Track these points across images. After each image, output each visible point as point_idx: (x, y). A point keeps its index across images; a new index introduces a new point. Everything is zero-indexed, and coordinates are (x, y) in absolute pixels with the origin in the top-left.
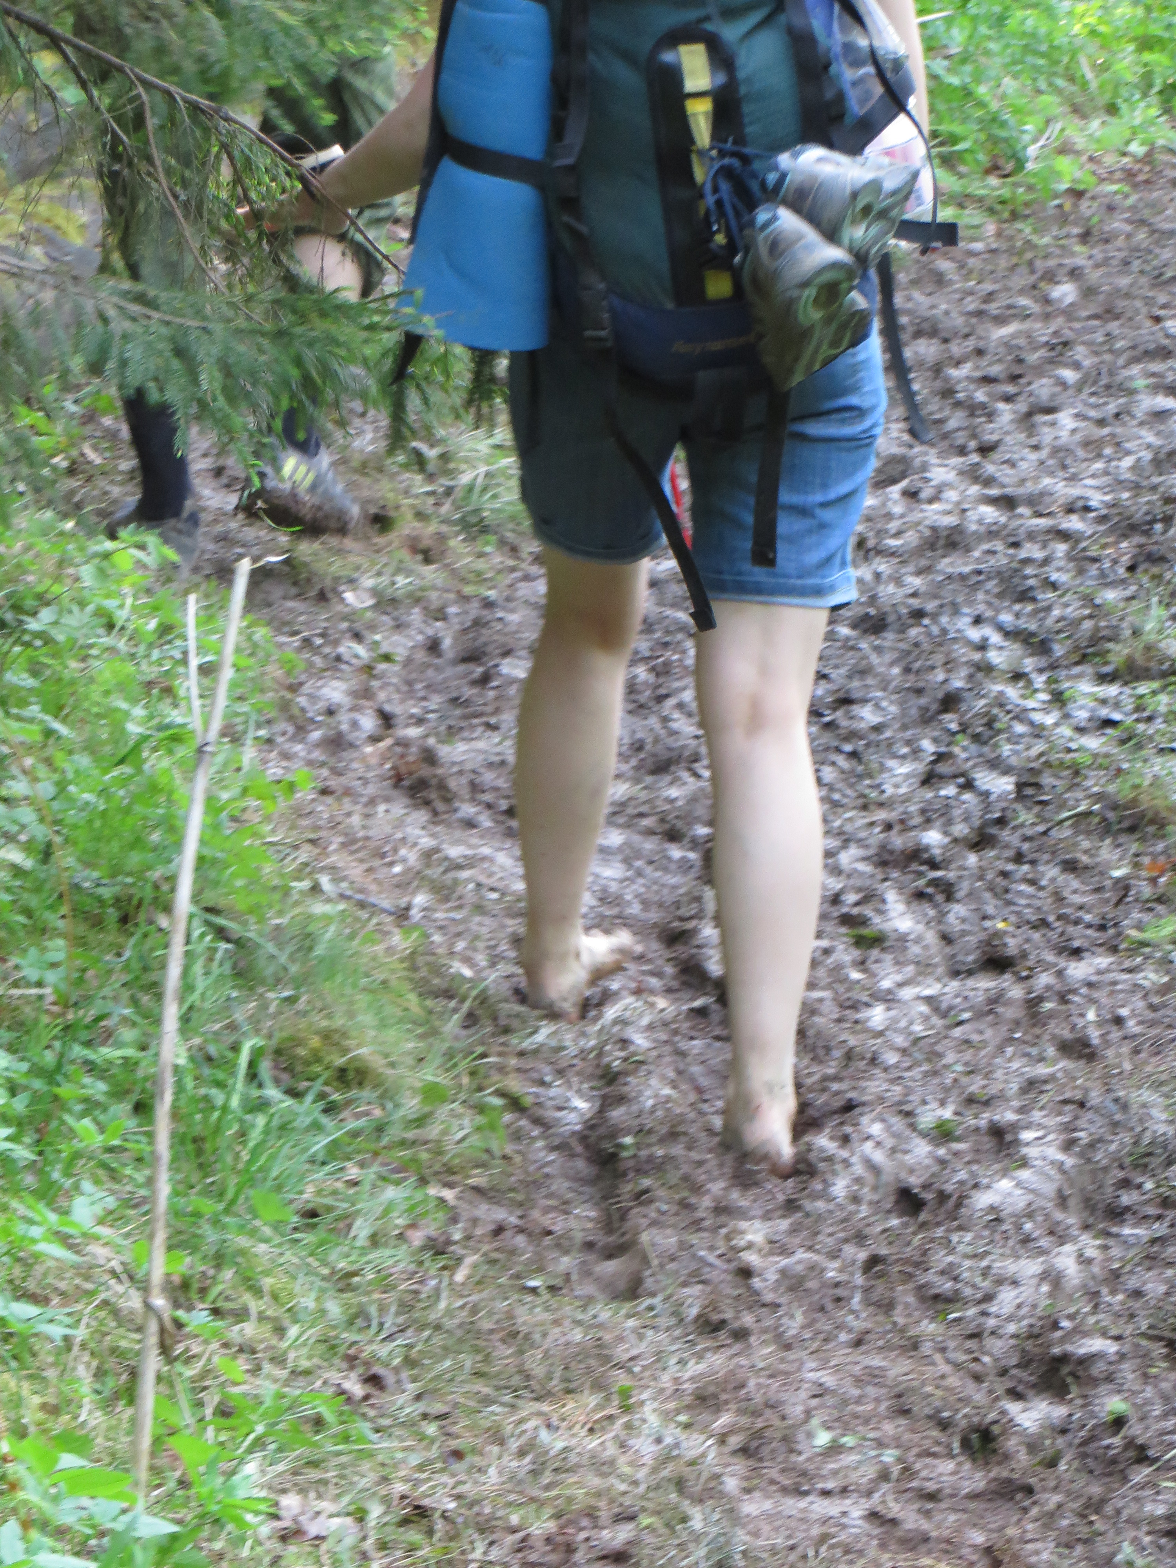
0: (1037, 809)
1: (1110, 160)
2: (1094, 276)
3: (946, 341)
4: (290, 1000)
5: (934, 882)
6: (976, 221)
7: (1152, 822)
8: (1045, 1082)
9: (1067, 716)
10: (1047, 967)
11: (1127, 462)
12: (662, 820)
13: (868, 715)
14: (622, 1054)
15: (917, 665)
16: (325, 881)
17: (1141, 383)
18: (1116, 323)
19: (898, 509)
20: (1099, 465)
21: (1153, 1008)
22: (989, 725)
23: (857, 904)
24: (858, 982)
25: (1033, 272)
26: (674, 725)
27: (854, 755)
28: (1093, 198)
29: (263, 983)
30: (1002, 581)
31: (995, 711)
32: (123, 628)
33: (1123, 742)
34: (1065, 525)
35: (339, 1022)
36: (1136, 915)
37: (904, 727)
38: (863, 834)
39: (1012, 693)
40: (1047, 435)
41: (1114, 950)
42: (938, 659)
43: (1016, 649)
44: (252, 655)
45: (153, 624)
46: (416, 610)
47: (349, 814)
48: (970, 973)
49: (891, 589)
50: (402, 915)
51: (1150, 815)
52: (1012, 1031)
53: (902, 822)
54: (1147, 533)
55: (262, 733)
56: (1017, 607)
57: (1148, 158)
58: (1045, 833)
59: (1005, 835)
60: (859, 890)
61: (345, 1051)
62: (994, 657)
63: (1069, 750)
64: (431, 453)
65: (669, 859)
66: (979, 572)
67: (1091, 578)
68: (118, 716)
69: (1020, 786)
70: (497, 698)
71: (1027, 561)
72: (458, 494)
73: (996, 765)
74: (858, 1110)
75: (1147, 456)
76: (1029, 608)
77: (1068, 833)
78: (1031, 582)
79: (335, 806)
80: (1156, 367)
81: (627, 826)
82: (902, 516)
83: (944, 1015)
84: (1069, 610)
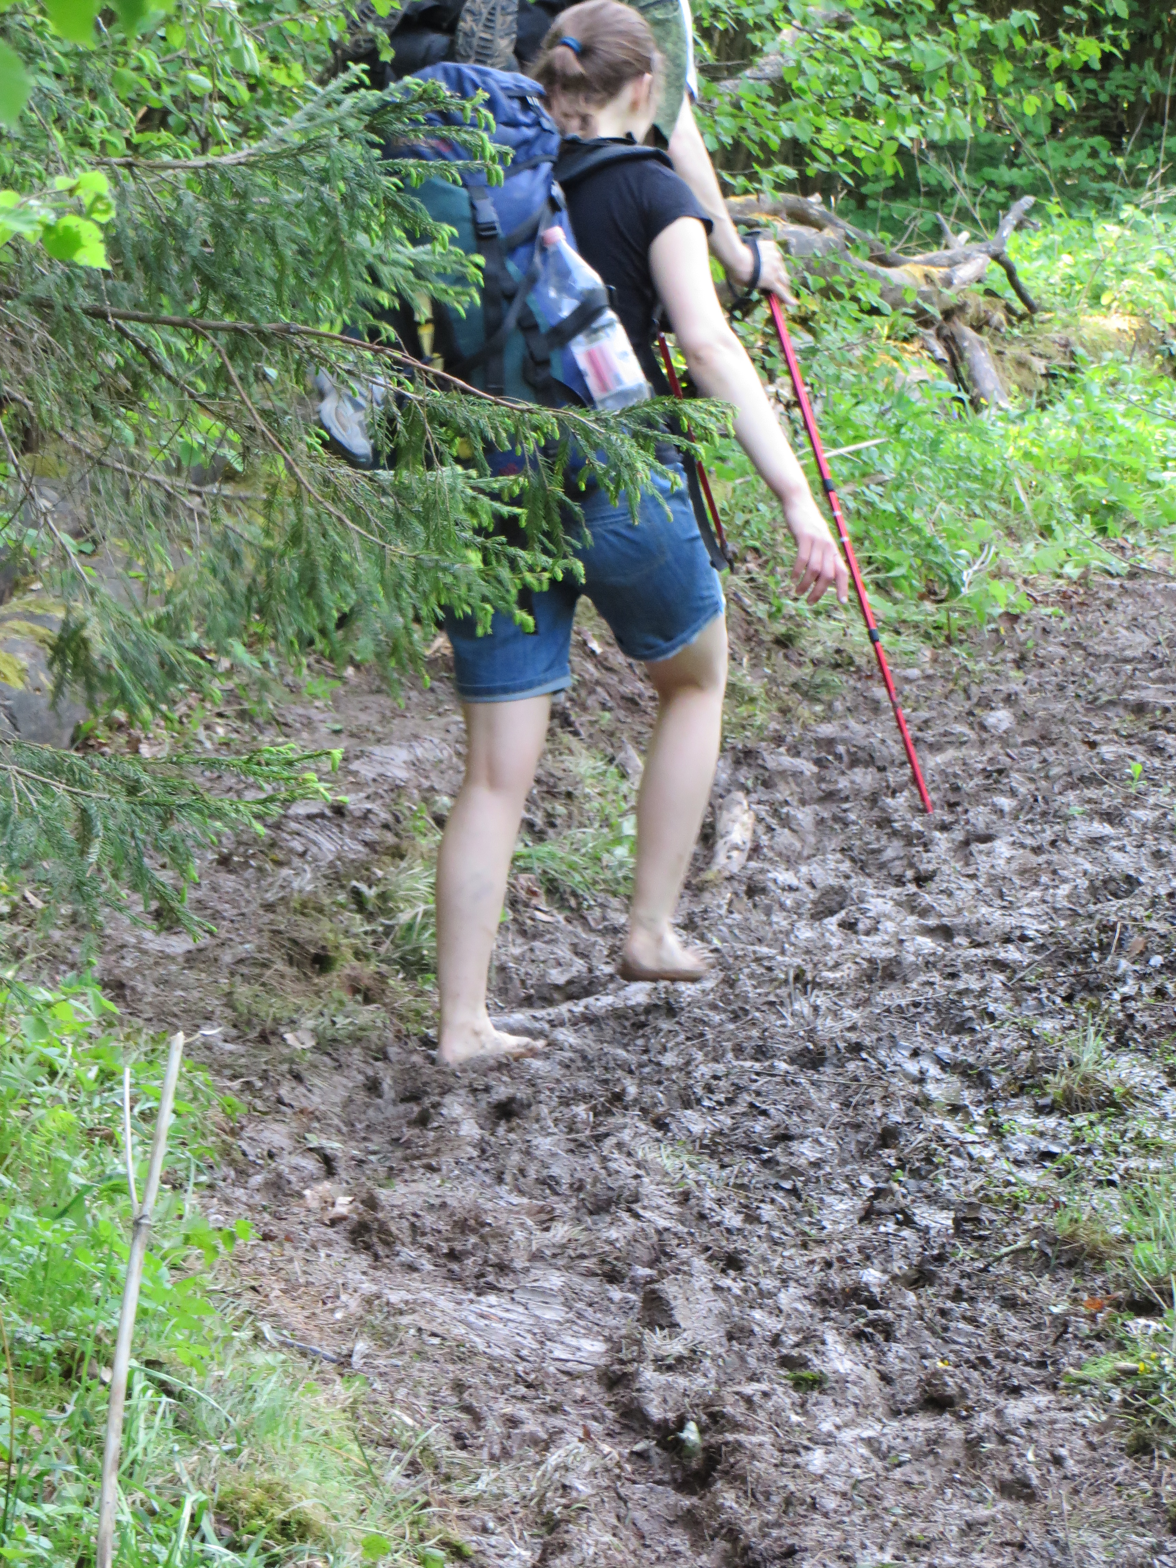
0: (975, 1244)
1: (1046, 583)
2: (1029, 701)
3: (882, 769)
4: (231, 1454)
5: (871, 1323)
6: (911, 647)
7: (1091, 1256)
8: (985, 1524)
9: (1005, 1149)
10: (985, 1406)
11: (1064, 890)
12: (603, 1262)
13: (807, 1151)
14: (563, 1501)
15: (854, 1101)
16: (266, 1328)
17: (1076, 810)
18: (1051, 750)
19: (835, 942)
20: (1036, 894)
21: (1092, 1446)
22: (928, 1160)
23: (797, 1345)
24: (799, 1425)
25: (969, 698)
26: (613, 1165)
27: (794, 1192)
28: (1028, 622)
29: (206, 1436)
30: (939, 1012)
31: (934, 1145)
32: (65, 1075)
33: (1060, 1175)
34: (1002, 955)
35: (280, 1474)
36: (1074, 1352)
37: (843, 1162)
38: (802, 1274)
39: (951, 1126)
40: (983, 864)
41: (1054, 1387)
42: (877, 1093)
43: (955, 1080)
44: (195, 1099)
45: (93, 1073)
46: (357, 1050)
47: (291, 1260)
48: (909, 1413)
49: (829, 1022)
50: (344, 1362)
51: (1088, 1249)
52: (951, 1471)
53: (841, 1259)
54: (1084, 962)
55: (203, 1178)
56: (955, 1039)
57: (1083, 580)
58: (985, 1270)
59: (944, 1272)
60: (798, 1331)
61: (285, 1505)
62: (932, 1090)
63: (1008, 1184)
64: (370, 893)
65: (610, 1300)
66: (916, 1005)
67: (1028, 1008)
68: (60, 1166)
69: (957, 1222)
70: (436, 1140)
71: (966, 992)
72: (398, 932)
73: (934, 1199)
74: (798, 1556)
75: (1083, 883)
76: (967, 1039)
77: (1008, 1268)
78: (970, 1013)
79: (277, 1250)
80: (1092, 793)
81: (568, 1268)
82: (840, 947)
83: (884, 1458)
84: (1007, 1041)
